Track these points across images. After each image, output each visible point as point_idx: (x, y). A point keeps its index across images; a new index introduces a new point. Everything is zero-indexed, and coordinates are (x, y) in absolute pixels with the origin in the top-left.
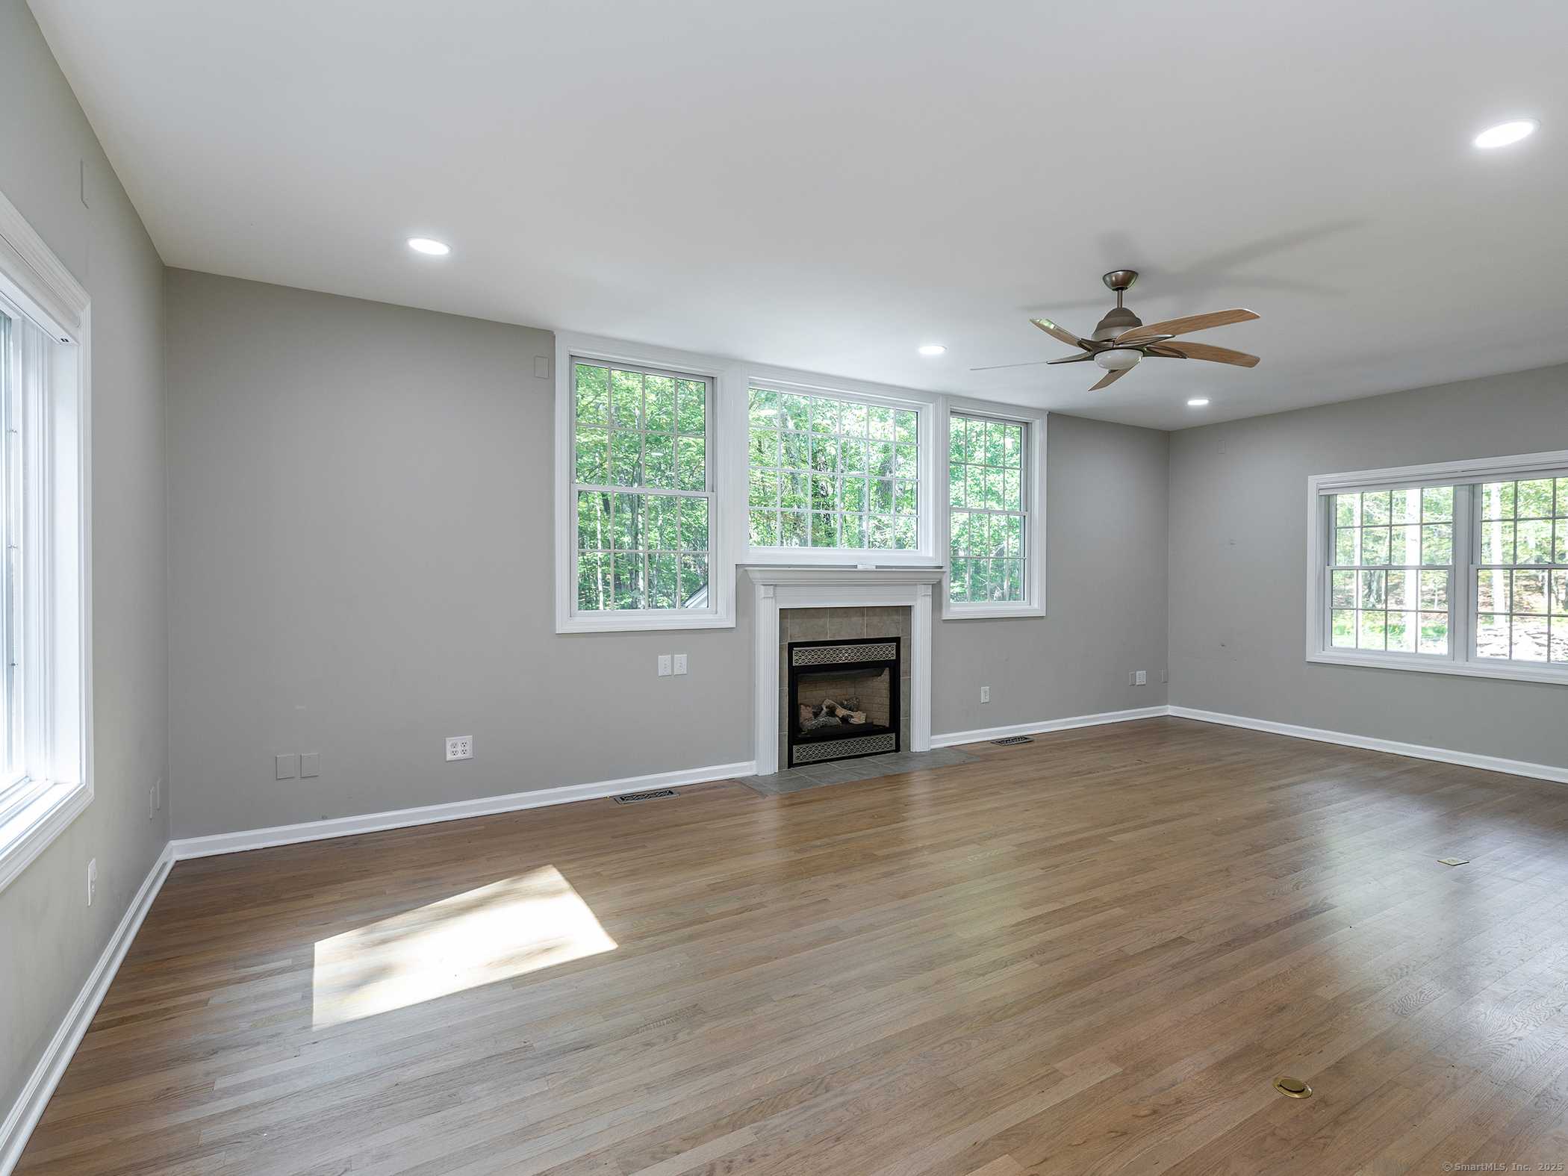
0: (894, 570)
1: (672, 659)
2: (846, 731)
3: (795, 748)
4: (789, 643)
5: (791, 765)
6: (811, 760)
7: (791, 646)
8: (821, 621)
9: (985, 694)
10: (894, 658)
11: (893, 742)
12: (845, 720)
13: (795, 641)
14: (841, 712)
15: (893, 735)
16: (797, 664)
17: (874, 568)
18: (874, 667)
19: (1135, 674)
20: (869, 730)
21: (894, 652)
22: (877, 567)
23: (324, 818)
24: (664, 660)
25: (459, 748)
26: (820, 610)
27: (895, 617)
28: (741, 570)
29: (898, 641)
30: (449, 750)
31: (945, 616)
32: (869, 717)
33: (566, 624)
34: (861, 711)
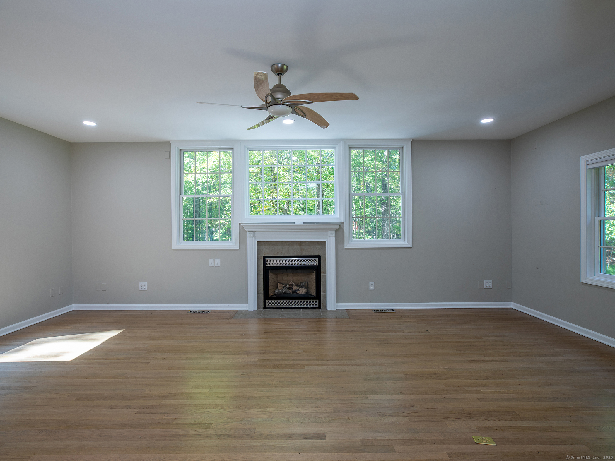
0: (316, 224)
1: (214, 260)
2: (294, 296)
3: (267, 301)
4: (263, 256)
5: (265, 308)
6: (275, 307)
7: (265, 257)
8: (279, 247)
9: (371, 285)
10: (317, 265)
11: (317, 304)
12: (296, 291)
13: (266, 255)
14: (295, 288)
15: (318, 301)
16: (268, 265)
17: (302, 224)
18: (309, 268)
19: (483, 282)
20: (306, 297)
21: (317, 262)
22: (304, 223)
23: (108, 304)
24: (211, 260)
25: (143, 286)
26: (278, 242)
27: (317, 246)
28: (241, 225)
29: (319, 257)
30: (140, 287)
31: (347, 245)
32: (307, 291)
33: (176, 246)
34: (306, 288)
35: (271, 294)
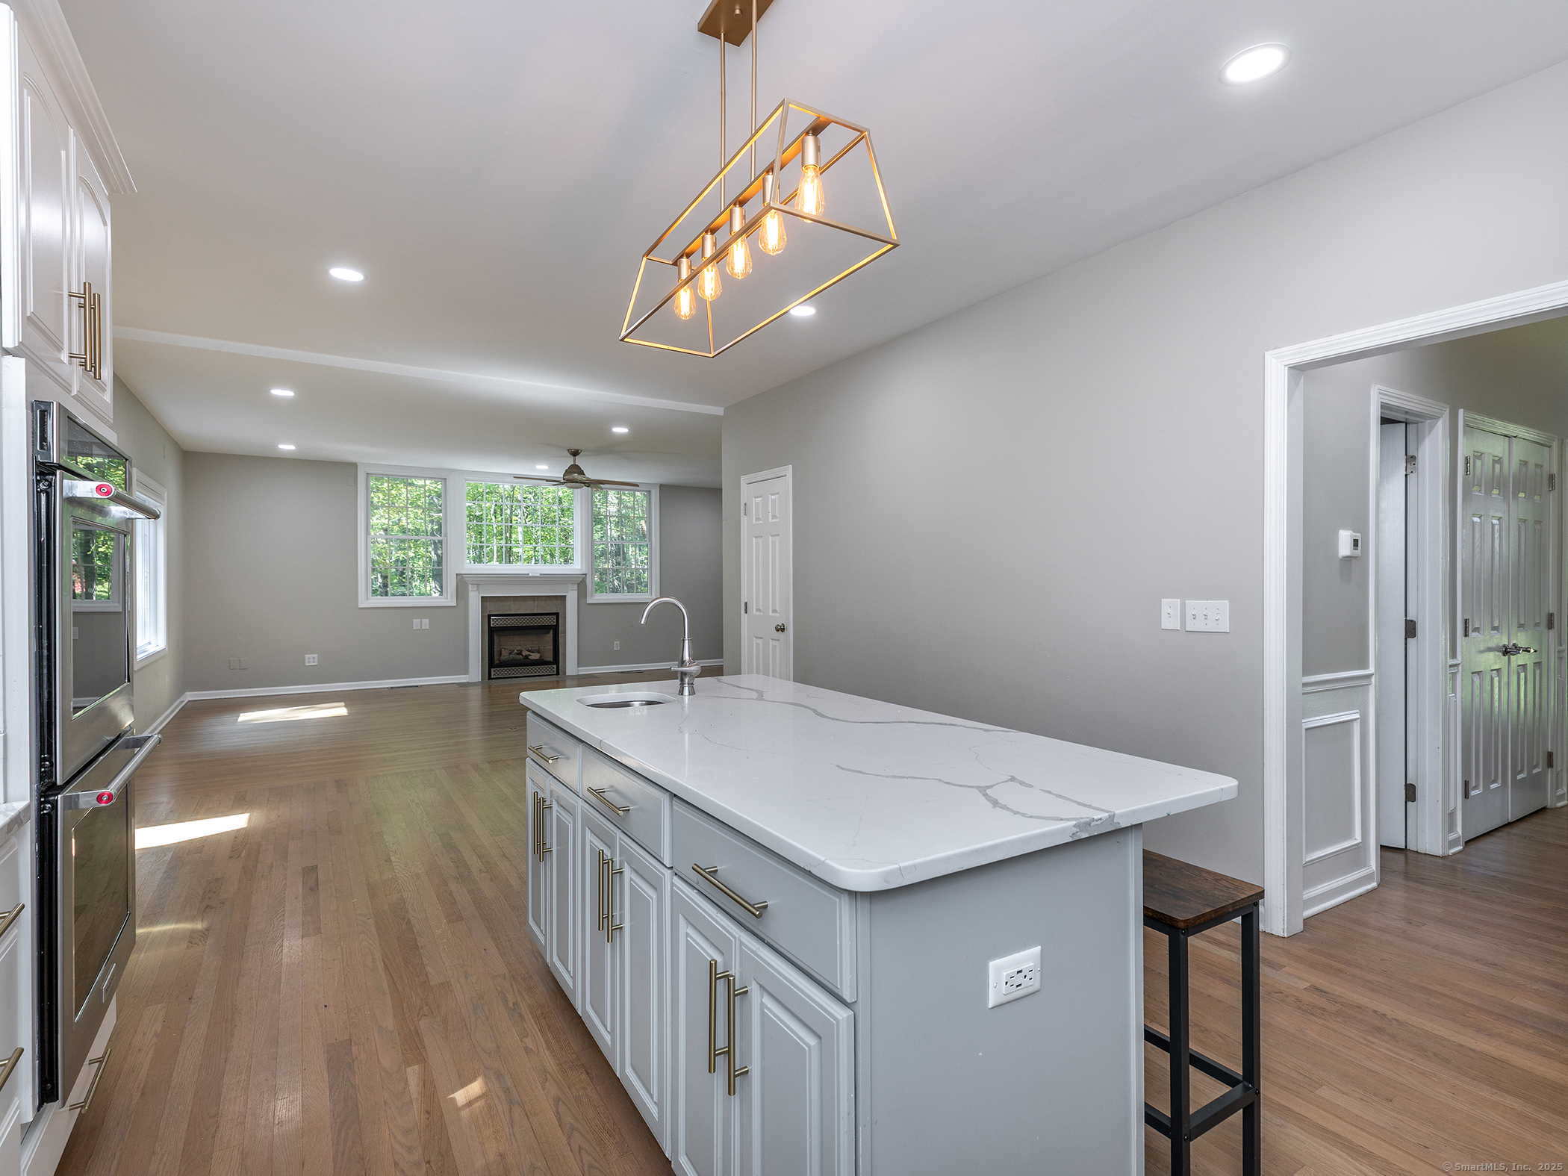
1: (421, 621)
2: (526, 663)
3: (492, 670)
4: (488, 615)
5: (490, 678)
6: (501, 676)
7: (490, 616)
8: (509, 603)
9: (616, 645)
10: (555, 624)
11: (555, 670)
12: (527, 657)
13: (491, 614)
14: (525, 653)
15: (555, 666)
16: (494, 626)
17: (539, 575)
18: (545, 628)
20: (541, 662)
21: (555, 621)
23: (250, 688)
24: (416, 622)
25: (311, 660)
26: (507, 597)
27: (554, 602)
28: (460, 577)
29: (557, 614)
30: (307, 660)
31: (589, 601)
32: (540, 656)
33: (363, 603)
34: (539, 653)
35: (496, 662)
